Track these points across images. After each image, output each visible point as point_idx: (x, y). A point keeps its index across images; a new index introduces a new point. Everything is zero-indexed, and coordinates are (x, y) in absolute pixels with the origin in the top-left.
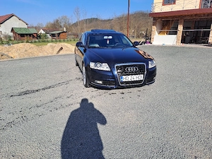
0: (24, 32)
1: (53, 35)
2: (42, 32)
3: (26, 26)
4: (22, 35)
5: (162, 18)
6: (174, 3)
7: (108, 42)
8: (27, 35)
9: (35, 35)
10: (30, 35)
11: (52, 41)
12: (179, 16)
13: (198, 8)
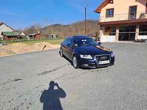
0: (11, 35)
1: (31, 36)
2: (23, 34)
3: (12, 31)
4: (10, 37)
5: (106, 25)
6: (113, 17)
7: (84, 43)
8: (12, 36)
9: (18, 37)
10: (15, 36)
11: (31, 40)
12: (116, 24)
13: (127, 19)
